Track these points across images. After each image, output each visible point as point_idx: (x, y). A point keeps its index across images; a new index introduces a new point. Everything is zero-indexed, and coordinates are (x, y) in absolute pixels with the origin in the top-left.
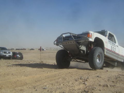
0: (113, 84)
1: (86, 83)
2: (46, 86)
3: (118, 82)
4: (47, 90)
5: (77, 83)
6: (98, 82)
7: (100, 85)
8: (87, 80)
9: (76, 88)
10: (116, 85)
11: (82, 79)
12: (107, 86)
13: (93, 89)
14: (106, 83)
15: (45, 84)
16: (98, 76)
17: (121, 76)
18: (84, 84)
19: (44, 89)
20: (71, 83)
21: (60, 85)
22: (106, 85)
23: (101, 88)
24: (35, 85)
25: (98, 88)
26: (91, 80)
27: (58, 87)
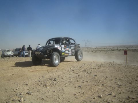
0: (98, 68)
7: (91, 68)
12: (95, 68)
14: (94, 67)
23: (92, 69)
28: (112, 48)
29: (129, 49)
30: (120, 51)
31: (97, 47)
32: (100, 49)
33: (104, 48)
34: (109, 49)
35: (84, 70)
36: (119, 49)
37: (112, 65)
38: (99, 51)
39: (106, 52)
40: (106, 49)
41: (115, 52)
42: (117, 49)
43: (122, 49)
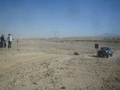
0: (67, 67)
1: (48, 67)
2: (20, 71)
3: (70, 64)
4: (20, 75)
5: (42, 67)
6: (57, 65)
7: (58, 68)
8: (49, 65)
9: (42, 71)
10: (69, 67)
11: (46, 63)
13: (53, 72)
15: (19, 69)
16: (57, 61)
17: (72, 60)
18: (47, 67)
19: (18, 74)
20: (38, 67)
21: (30, 69)
22: (62, 68)
23: (59, 70)
24: (12, 70)
25: (57, 70)
26: (52, 64)
27: (28, 71)
28: (77, 38)
29: (91, 39)
30: (83, 41)
31: (64, 38)
32: (67, 39)
33: (71, 39)
34: (74, 40)
35: (47, 74)
36: (83, 40)
37: (82, 61)
38: (66, 42)
39: (72, 42)
40: (72, 40)
41: (80, 42)
42: (81, 40)
43: (85, 39)
